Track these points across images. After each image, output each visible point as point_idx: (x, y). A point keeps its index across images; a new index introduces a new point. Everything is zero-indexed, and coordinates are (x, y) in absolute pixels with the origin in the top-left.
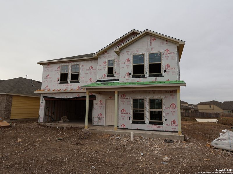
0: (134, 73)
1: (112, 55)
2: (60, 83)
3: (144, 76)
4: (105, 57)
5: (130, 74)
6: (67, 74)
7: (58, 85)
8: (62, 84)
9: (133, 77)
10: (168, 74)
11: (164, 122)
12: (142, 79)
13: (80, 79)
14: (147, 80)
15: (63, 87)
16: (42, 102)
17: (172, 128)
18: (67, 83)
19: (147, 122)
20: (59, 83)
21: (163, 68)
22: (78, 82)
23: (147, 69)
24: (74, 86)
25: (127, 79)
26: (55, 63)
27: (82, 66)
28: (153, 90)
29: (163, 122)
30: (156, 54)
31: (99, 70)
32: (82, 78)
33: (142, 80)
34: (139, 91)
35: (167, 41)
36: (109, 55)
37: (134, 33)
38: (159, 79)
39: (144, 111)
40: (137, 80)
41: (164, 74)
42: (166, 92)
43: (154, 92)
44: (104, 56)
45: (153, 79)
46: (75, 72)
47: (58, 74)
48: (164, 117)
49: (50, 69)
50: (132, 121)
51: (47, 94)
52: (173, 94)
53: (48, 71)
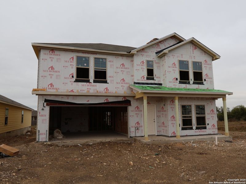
0: (181, 79)
1: (151, 55)
2: (76, 81)
3: (189, 83)
4: (143, 55)
5: (177, 79)
6: (88, 69)
7: (72, 84)
8: (80, 84)
9: (180, 83)
10: (207, 83)
11: (207, 127)
12: (188, 85)
13: (108, 79)
14: (192, 87)
15: (82, 88)
16: (43, 109)
17: (213, 131)
18: (88, 81)
19: (194, 128)
20: (75, 82)
21: (204, 77)
22: (106, 82)
23: (191, 76)
24: (100, 88)
25: (174, 84)
26: (64, 51)
27: (110, 61)
28: (197, 97)
29: (206, 127)
30: (198, 62)
31: (136, 70)
32: (110, 77)
33: (188, 86)
34: (186, 98)
35: (205, 52)
36: (147, 54)
38: (201, 87)
39: (191, 117)
40: (183, 86)
41: (204, 82)
42: (207, 99)
43: (198, 99)
44: (141, 54)
45: (196, 86)
46: (100, 69)
47: (72, 68)
48: (207, 122)
49: (56, 57)
50: (182, 128)
51: (52, 96)
52: (213, 101)
53: (52, 60)
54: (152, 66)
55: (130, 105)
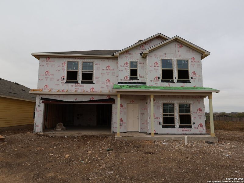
0: (163, 78)
1: (136, 57)
2: (67, 82)
3: (172, 81)
4: (126, 57)
5: (159, 78)
6: (77, 72)
7: (63, 85)
8: (70, 84)
9: (162, 81)
10: (194, 81)
11: (193, 126)
12: (171, 83)
13: (94, 80)
14: (176, 85)
15: (71, 88)
16: (39, 106)
17: (200, 131)
18: (77, 82)
19: (177, 126)
20: (65, 83)
21: (190, 75)
22: (92, 83)
23: (175, 75)
24: (87, 88)
25: (156, 82)
26: (58, 57)
27: (97, 64)
28: (181, 96)
29: (191, 126)
30: (184, 60)
31: (120, 70)
32: (97, 78)
33: (171, 85)
34: (169, 96)
35: (193, 50)
36: (131, 55)
37: (159, 37)
38: (186, 85)
39: (173, 115)
40: (166, 84)
41: (191, 80)
42: (194, 97)
43: (183, 97)
44: (125, 56)
45: (181, 84)
46: (88, 71)
47: (64, 71)
48: (192, 121)
49: (51, 63)
50: (163, 126)
51: (47, 95)
52: (200, 99)
53: (48, 66)
54: (136, 66)
55: (114, 103)
